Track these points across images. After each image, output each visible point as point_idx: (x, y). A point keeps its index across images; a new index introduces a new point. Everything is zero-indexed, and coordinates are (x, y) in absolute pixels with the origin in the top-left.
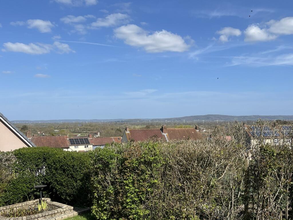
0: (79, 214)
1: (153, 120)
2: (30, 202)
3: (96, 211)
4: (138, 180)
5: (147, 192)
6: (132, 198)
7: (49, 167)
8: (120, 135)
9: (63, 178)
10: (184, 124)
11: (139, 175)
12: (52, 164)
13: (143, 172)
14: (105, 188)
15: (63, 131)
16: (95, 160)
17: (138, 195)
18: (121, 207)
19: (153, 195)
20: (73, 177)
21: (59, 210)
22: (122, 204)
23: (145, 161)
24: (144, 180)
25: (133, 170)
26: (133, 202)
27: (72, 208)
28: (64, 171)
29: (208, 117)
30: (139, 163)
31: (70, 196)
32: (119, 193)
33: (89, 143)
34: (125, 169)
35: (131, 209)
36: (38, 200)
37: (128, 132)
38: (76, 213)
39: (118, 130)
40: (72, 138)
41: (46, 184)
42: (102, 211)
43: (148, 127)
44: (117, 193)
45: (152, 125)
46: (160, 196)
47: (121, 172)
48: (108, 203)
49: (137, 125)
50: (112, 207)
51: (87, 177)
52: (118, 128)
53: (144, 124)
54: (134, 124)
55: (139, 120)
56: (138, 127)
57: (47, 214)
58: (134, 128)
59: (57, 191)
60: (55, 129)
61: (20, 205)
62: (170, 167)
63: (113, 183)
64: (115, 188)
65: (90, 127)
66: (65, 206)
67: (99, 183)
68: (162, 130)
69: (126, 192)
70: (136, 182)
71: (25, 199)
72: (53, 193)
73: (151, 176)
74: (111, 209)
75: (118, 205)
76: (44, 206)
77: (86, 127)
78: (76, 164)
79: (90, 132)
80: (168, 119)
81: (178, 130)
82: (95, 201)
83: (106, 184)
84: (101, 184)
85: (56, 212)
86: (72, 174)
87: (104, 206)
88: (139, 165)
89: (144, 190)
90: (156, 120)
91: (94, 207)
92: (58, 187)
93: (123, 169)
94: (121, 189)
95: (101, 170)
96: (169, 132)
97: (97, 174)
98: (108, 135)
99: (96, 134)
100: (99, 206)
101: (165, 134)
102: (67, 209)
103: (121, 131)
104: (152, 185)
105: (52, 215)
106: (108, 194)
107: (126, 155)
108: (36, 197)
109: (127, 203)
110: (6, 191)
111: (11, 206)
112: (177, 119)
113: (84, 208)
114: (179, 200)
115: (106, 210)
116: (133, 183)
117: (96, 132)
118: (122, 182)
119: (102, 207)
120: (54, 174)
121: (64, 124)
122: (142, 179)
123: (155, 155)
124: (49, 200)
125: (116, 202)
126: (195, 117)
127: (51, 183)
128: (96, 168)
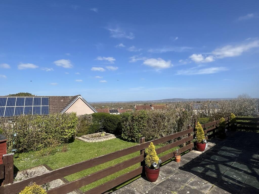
0: (117, 137)
1: (147, 101)
2: (98, 133)
3: (123, 136)
4: (138, 124)
5: (142, 128)
6: (136, 131)
7: (105, 120)
8: (132, 109)
9: (110, 124)
10: (162, 103)
11: (139, 122)
12: (106, 119)
13: (140, 121)
14: (126, 127)
15: (106, 106)
16: (122, 117)
17: (138, 129)
18: (132, 134)
19: (144, 129)
20: (114, 124)
21: (109, 136)
22: (133, 133)
23: (141, 117)
24: (141, 124)
25: (136, 120)
26: (137, 132)
27: (114, 135)
28: (111, 121)
29: (174, 99)
30: (139, 118)
31: (113, 131)
32: (132, 129)
33: (118, 112)
34: (134, 120)
35: (136, 134)
36: (101, 132)
37: (135, 107)
38: (115, 137)
39: (131, 106)
40: (110, 110)
41: (104, 127)
42: (125, 136)
43: (145, 105)
44: (131, 129)
45: (147, 103)
46: (147, 130)
47: (132, 121)
48: (127, 133)
49: (140, 104)
50: (129, 134)
51: (119, 124)
52: (131, 105)
53: (143, 103)
54: (138, 103)
55: (141, 101)
56: (140, 105)
57: (105, 137)
58: (138, 105)
59: (108, 129)
60: (103, 106)
61: (95, 134)
62: (150, 119)
63: (129, 125)
64: (130, 127)
65: (118, 105)
66: (111, 134)
67: (124, 125)
68: (151, 106)
69: (134, 128)
70: (138, 125)
71: (96, 132)
72: (106, 130)
73: (143, 122)
74: (129, 135)
75: (131, 133)
76: (104, 134)
77: (116, 105)
78: (115, 119)
79: (118, 107)
80: (155, 101)
81: (158, 106)
82: (123, 132)
83: (127, 125)
84: (125, 126)
85: (108, 136)
86: (114, 123)
87: (126, 134)
88: (139, 119)
89: (140, 127)
90: (149, 101)
91: (122, 134)
92: (108, 128)
93: (133, 120)
94: (132, 127)
95: (125, 120)
96: (154, 107)
97: (123, 122)
98: (126, 108)
99: (121, 108)
100: (124, 134)
101: (153, 108)
102: (112, 135)
103: (132, 107)
104: (144, 126)
105: (107, 137)
106: (128, 129)
107: (134, 115)
108: (100, 132)
109: (134, 132)
110: (89, 129)
111: (92, 134)
112: (159, 101)
113: (118, 135)
114: (154, 131)
115: (127, 135)
116: (137, 125)
117: (121, 107)
118: (133, 125)
119: (125, 134)
120: (107, 123)
121: (106, 103)
122: (140, 124)
123: (144, 115)
124: (105, 133)
125: (131, 132)
126: (167, 99)
127: (106, 126)
128: (123, 120)
